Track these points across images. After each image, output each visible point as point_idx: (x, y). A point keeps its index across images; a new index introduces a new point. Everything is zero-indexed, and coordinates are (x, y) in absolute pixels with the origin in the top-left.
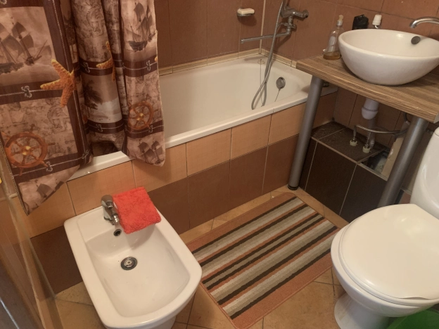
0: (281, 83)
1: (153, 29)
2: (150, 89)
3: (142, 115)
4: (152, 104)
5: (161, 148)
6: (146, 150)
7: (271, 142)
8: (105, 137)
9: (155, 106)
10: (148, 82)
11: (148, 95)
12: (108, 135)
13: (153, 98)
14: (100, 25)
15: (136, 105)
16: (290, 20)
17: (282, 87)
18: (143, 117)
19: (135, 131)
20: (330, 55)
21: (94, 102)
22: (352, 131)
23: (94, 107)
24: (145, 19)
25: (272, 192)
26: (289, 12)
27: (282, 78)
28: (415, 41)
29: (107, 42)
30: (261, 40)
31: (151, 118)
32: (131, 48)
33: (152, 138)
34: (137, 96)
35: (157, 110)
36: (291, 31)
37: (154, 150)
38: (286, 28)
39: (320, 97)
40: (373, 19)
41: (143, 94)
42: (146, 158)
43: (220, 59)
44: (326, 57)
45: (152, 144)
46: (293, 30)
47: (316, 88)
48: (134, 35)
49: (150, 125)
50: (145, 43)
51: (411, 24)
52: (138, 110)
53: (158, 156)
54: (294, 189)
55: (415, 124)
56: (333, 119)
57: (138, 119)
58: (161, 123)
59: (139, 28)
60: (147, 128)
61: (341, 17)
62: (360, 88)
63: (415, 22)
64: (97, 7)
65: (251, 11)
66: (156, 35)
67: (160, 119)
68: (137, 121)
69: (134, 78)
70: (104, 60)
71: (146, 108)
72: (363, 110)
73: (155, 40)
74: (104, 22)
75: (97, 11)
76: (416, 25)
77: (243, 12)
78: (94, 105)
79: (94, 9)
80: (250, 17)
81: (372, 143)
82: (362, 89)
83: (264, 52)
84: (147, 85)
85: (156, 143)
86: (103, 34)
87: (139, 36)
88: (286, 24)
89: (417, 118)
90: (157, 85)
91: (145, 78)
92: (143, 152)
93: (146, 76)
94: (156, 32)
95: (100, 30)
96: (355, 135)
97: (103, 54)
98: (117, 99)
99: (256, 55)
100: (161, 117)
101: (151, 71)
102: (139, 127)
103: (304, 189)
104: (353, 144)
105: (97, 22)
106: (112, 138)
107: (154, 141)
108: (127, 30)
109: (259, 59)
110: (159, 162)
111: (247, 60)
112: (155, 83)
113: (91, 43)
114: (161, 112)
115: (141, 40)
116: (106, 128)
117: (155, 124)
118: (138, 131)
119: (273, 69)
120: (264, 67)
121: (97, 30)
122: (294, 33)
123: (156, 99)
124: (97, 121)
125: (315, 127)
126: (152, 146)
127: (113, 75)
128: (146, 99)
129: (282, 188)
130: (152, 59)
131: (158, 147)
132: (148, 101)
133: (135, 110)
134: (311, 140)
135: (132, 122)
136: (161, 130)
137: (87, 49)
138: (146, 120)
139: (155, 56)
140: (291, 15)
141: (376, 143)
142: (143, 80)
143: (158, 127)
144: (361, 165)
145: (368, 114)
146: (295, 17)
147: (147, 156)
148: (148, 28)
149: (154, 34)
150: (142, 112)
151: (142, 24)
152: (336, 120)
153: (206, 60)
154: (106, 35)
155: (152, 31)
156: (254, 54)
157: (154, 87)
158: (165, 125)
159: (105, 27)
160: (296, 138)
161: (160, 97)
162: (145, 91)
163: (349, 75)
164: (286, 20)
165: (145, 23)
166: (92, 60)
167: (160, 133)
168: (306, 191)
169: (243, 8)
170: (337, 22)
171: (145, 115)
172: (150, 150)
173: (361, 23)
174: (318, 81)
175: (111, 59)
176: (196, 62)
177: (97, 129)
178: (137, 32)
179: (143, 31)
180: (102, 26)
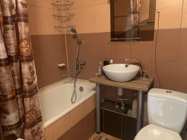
0: (81, 89)
1: (35, 75)
2: (35, 102)
3: (32, 115)
4: (36, 109)
5: (42, 130)
6: (34, 134)
7: (87, 114)
8: (10, 132)
9: (38, 110)
10: (35, 99)
11: (35, 105)
12: (12, 131)
13: (37, 106)
14: (10, 77)
15: (30, 111)
16: (80, 66)
17: (82, 91)
18: (33, 116)
19: (29, 125)
20: (100, 75)
21: (5, 115)
22: (115, 102)
23: (5, 117)
24: (32, 72)
25: (91, 138)
26: (79, 63)
27: (81, 87)
28: (126, 66)
29: (13, 84)
30: (69, 75)
31: (37, 116)
32: (27, 85)
33: (37, 126)
34: (30, 107)
35: (39, 111)
36: (81, 70)
37: (38, 132)
38: (79, 69)
39: (101, 91)
40: (110, 61)
41: (33, 105)
42: (34, 138)
43: (54, 84)
44: (99, 76)
45: (37, 129)
46: (81, 69)
47: (98, 88)
48: (28, 79)
49: (36, 120)
50: (33, 82)
51: (125, 61)
52: (30, 113)
53: (40, 135)
54: (99, 133)
55: (139, 93)
56: (105, 99)
57: (31, 118)
58: (41, 117)
59: (30, 76)
60: (35, 122)
61: (100, 62)
62: (116, 84)
63: (126, 60)
64: (9, 70)
65: (64, 64)
66: (36, 78)
67: (40, 115)
68: (30, 119)
69: (29, 98)
70: (11, 93)
71: (34, 111)
72: (118, 93)
73: (36, 80)
74: (11, 76)
75: (9, 71)
76: (126, 61)
77: (61, 65)
78: (5, 116)
79: (7, 71)
80: (63, 66)
81: (124, 105)
82: (117, 85)
83: (71, 79)
84: (34, 101)
85: (39, 128)
86: (11, 81)
87: (30, 79)
88: (78, 67)
89: (139, 91)
90: (38, 99)
91: (33, 97)
92: (33, 135)
93: (34, 96)
94: (36, 76)
95: (10, 80)
96: (117, 103)
97: (11, 90)
98: (17, 111)
99: (68, 80)
100: (41, 114)
101: (36, 93)
102: (31, 122)
103: (103, 132)
104: (117, 107)
105: (9, 76)
106: (14, 132)
107: (38, 127)
108: (25, 77)
109: (70, 82)
110: (41, 138)
111: (65, 83)
112: (37, 99)
113: (5, 86)
114: (40, 112)
115: (31, 81)
116: (11, 127)
117: (38, 119)
118: (30, 124)
119: (77, 84)
120: (73, 84)
121: (9, 79)
122: (82, 70)
123: (38, 106)
124: (6, 125)
125: (101, 103)
126: (37, 130)
127: (15, 100)
128: (34, 107)
129: (94, 134)
130: (36, 88)
131: (40, 130)
132: (35, 108)
133: (29, 114)
134: (101, 109)
135: (28, 120)
136: (41, 120)
137: (2, 89)
138: (34, 117)
139: (36, 87)
140: (80, 64)
141: (125, 104)
142: (33, 98)
143: (39, 119)
144: (124, 114)
145: (120, 93)
146: (81, 64)
147: (35, 136)
148: (33, 76)
149: (36, 77)
150: (33, 114)
151: (31, 74)
152: (107, 99)
153: (48, 86)
154: (13, 81)
155: (35, 76)
156: (67, 80)
157: (37, 100)
158: (43, 118)
159: (12, 78)
160: (95, 110)
161: (40, 105)
162: (34, 104)
163: (110, 81)
164: (78, 66)
165: (32, 73)
166: (5, 94)
167: (41, 122)
168: (104, 133)
169: (60, 64)
170: (100, 64)
171: (34, 115)
172: (36, 133)
173: (106, 63)
174: (99, 85)
175: (14, 92)
176: (44, 87)
177: (6, 129)
178: (30, 78)
179: (32, 77)
180: (11, 78)
